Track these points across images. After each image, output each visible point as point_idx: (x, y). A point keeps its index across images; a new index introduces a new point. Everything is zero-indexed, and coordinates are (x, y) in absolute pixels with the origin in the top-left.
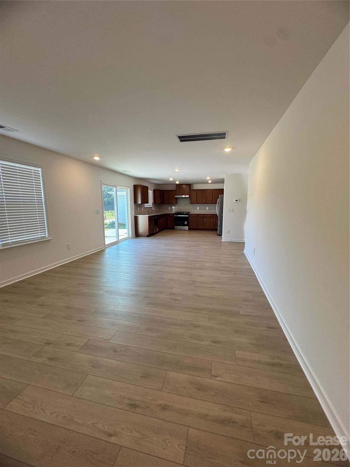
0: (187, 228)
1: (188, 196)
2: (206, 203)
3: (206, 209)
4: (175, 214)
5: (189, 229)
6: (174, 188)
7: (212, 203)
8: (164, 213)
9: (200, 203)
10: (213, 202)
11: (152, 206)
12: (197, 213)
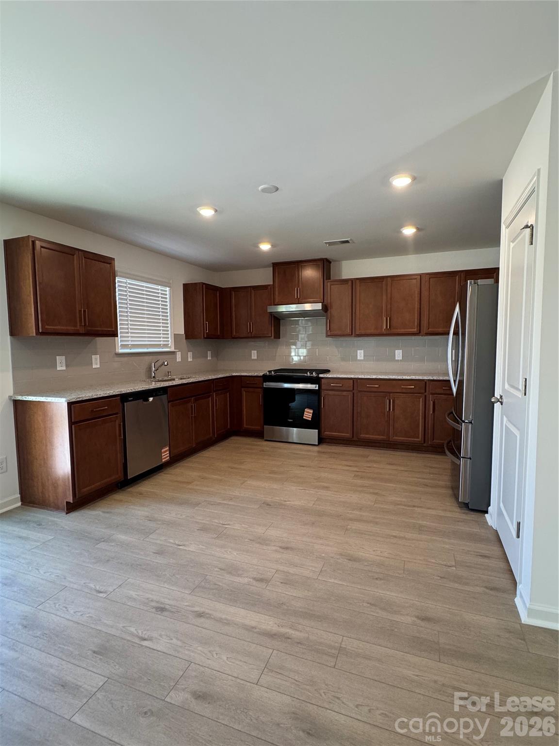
0: (312, 434)
1: (318, 306)
2: (391, 332)
3: (392, 358)
4: (266, 378)
5: (321, 440)
6: (264, 277)
7: (418, 333)
8: (227, 375)
9: (369, 332)
10: (424, 329)
11: (172, 349)
12: (352, 376)
